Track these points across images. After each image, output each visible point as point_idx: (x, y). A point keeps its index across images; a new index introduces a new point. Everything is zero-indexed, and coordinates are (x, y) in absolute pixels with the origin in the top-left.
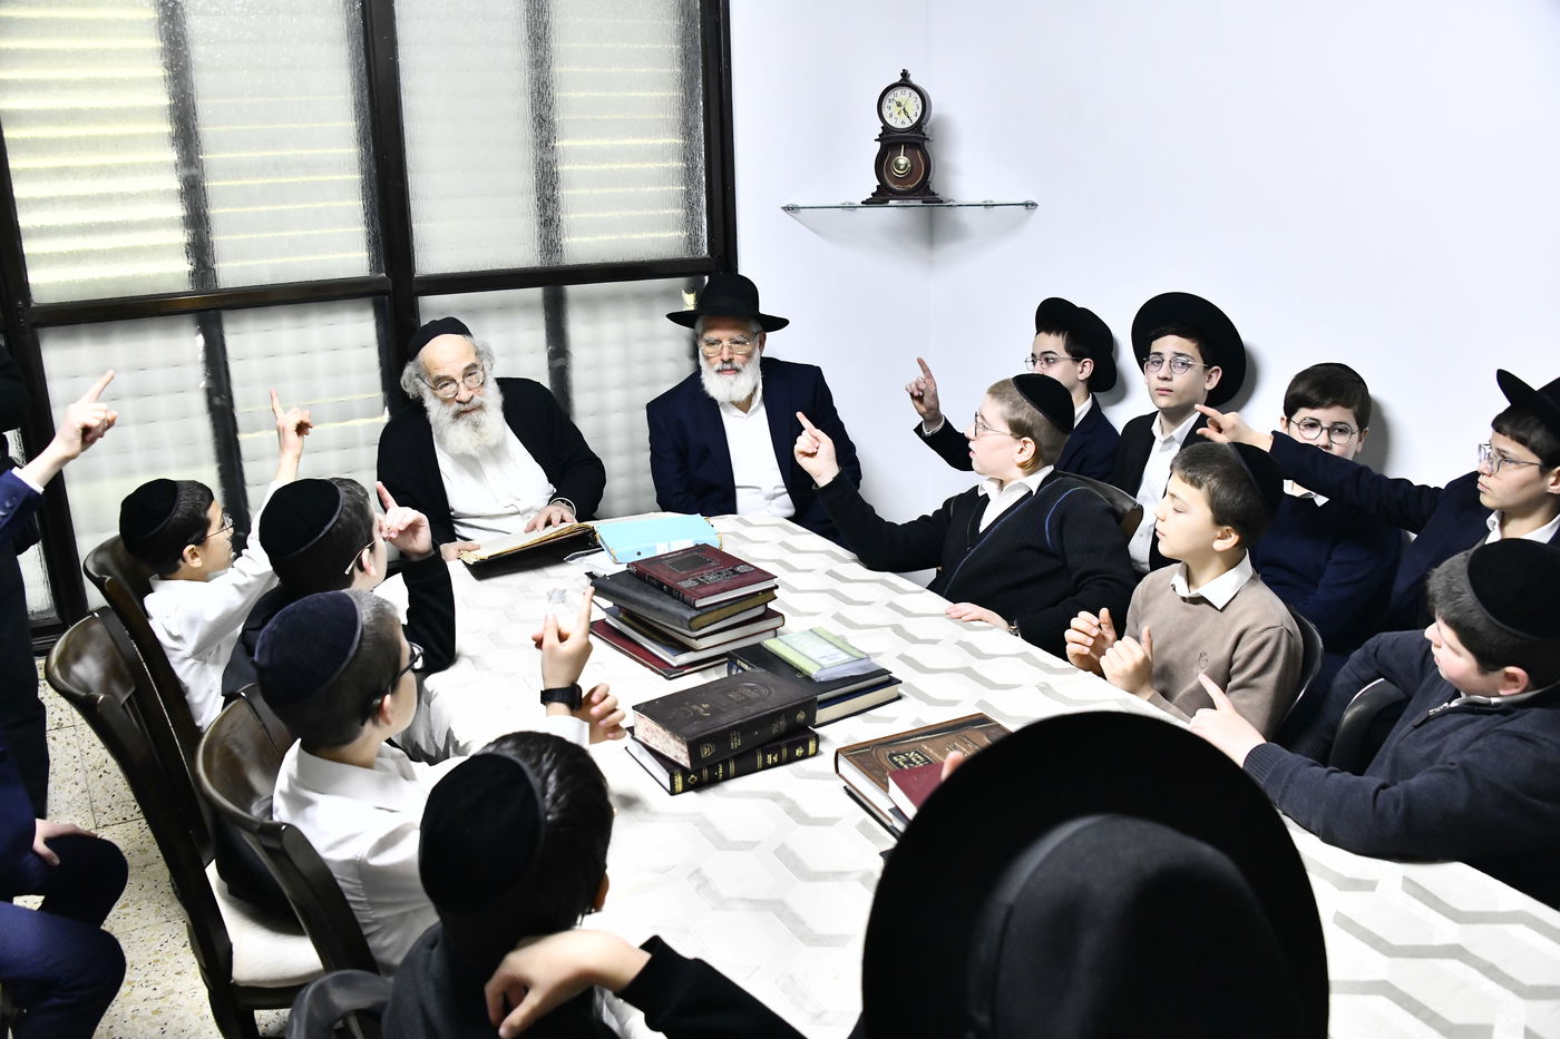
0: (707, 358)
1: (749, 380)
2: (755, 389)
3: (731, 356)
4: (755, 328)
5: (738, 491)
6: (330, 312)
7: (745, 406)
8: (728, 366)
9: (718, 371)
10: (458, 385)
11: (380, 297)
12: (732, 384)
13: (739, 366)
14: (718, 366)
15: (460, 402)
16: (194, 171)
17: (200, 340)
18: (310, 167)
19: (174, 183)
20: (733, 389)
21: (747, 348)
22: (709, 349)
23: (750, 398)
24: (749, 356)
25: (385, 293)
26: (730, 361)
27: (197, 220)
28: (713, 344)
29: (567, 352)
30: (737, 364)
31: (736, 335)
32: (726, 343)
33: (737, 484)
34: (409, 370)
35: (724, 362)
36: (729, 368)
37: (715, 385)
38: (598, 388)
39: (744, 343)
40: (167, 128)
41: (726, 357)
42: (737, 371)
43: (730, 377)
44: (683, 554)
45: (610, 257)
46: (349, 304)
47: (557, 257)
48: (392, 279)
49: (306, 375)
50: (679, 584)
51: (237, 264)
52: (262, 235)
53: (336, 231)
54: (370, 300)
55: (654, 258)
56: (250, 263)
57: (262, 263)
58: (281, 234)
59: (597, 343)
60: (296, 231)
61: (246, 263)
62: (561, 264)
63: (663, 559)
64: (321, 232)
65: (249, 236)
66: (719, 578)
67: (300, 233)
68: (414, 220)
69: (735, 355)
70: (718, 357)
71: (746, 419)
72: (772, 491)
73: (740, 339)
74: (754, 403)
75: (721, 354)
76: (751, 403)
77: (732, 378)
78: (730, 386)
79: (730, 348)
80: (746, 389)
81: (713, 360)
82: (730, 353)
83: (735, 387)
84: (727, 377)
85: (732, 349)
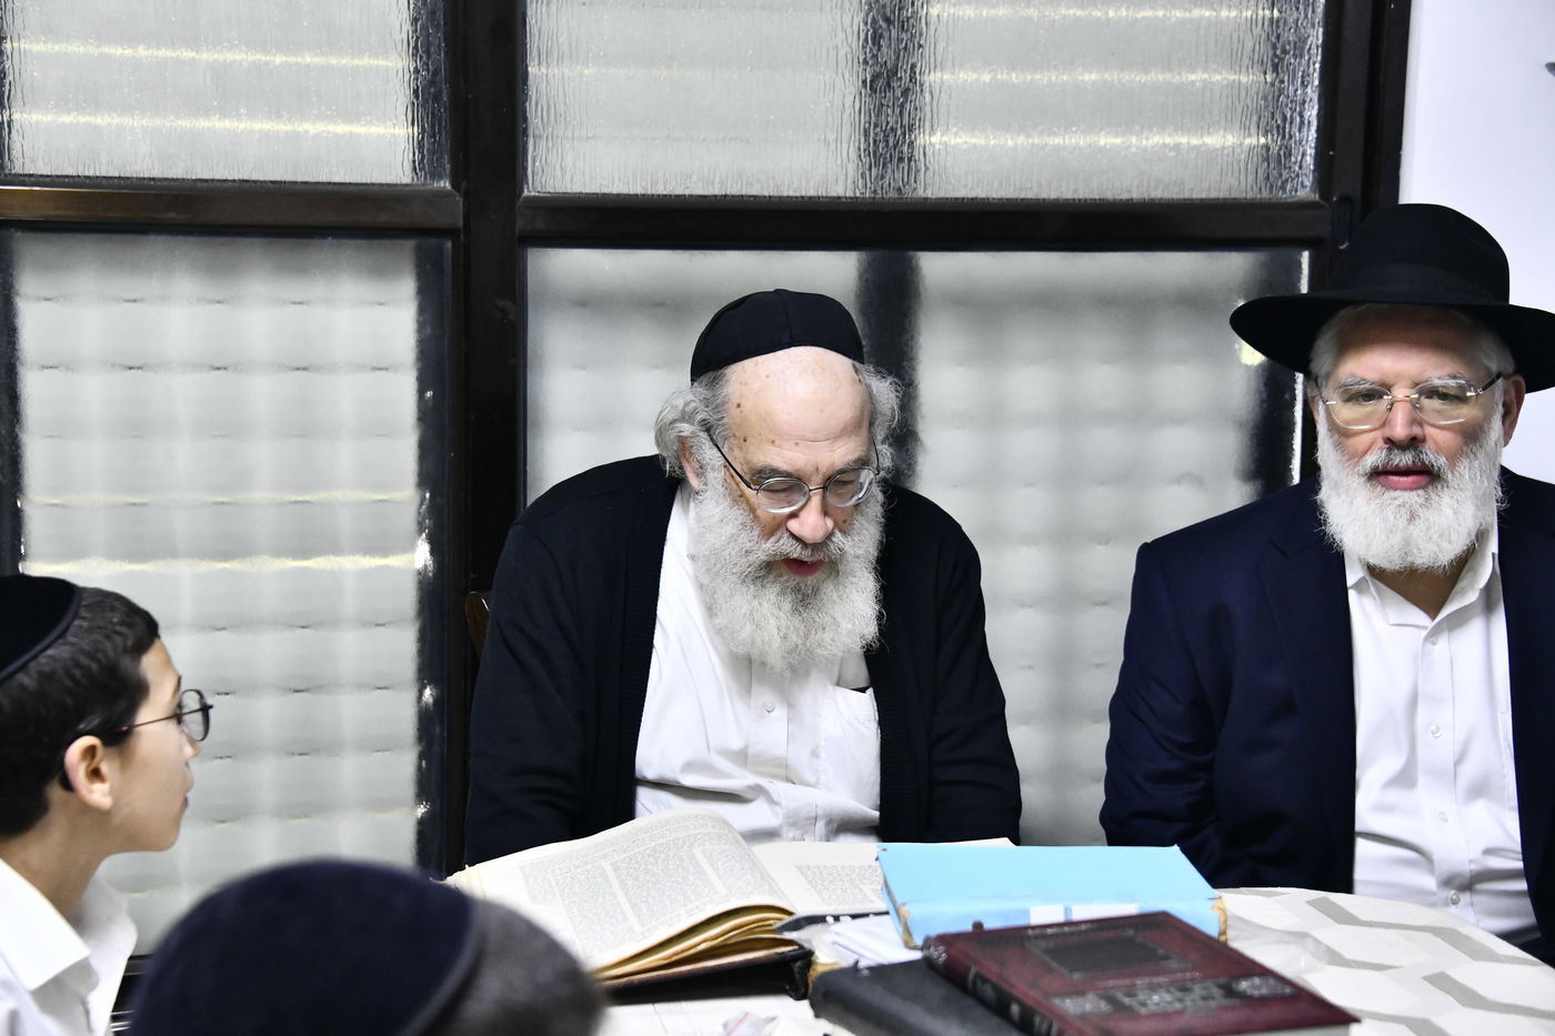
1: (1466, 512)
2: (1479, 538)
3: (1416, 431)
4: (1495, 361)
5: (1363, 848)
6: (301, 270)
8: (1403, 459)
9: (1378, 474)
11: (432, 242)
12: (1412, 517)
13: (1440, 461)
14: (1374, 458)
15: (795, 537)
20: (1417, 530)
21: (1464, 414)
22: (1346, 413)
23: (1463, 563)
24: (1470, 437)
25: (449, 232)
26: (1414, 443)
28: (1362, 395)
30: (1431, 456)
31: (1436, 369)
32: (1400, 392)
33: (1358, 827)
35: (1391, 443)
36: (1411, 469)
37: (1360, 518)
39: (1457, 397)
41: (1400, 431)
42: (1427, 476)
43: (1408, 497)
44: (1093, 930)
45: (1040, 185)
46: (350, 250)
47: (898, 175)
48: (466, 195)
49: (225, 426)
50: (1057, 1001)
51: (67, 119)
52: (142, 51)
53: (333, 61)
54: (409, 245)
55: (1158, 193)
56: (101, 120)
57: (134, 122)
58: (190, 54)
59: (991, 418)
60: (229, 50)
61: (90, 119)
62: (908, 193)
63: (1029, 938)
64: (293, 59)
65: (106, 50)
66: (1181, 1000)
67: (238, 57)
68: (535, 53)
69: (1429, 431)
70: (1378, 434)
71: (1433, 634)
72: (1471, 861)
73: (1452, 383)
74: (1472, 586)
75: (1384, 425)
76: (1459, 586)
77: (1414, 498)
78: (1402, 523)
79: (1415, 406)
80: (1454, 537)
81: (1360, 442)
82: (1414, 422)
83: (1420, 526)
84: (1397, 493)
85: (1421, 409)
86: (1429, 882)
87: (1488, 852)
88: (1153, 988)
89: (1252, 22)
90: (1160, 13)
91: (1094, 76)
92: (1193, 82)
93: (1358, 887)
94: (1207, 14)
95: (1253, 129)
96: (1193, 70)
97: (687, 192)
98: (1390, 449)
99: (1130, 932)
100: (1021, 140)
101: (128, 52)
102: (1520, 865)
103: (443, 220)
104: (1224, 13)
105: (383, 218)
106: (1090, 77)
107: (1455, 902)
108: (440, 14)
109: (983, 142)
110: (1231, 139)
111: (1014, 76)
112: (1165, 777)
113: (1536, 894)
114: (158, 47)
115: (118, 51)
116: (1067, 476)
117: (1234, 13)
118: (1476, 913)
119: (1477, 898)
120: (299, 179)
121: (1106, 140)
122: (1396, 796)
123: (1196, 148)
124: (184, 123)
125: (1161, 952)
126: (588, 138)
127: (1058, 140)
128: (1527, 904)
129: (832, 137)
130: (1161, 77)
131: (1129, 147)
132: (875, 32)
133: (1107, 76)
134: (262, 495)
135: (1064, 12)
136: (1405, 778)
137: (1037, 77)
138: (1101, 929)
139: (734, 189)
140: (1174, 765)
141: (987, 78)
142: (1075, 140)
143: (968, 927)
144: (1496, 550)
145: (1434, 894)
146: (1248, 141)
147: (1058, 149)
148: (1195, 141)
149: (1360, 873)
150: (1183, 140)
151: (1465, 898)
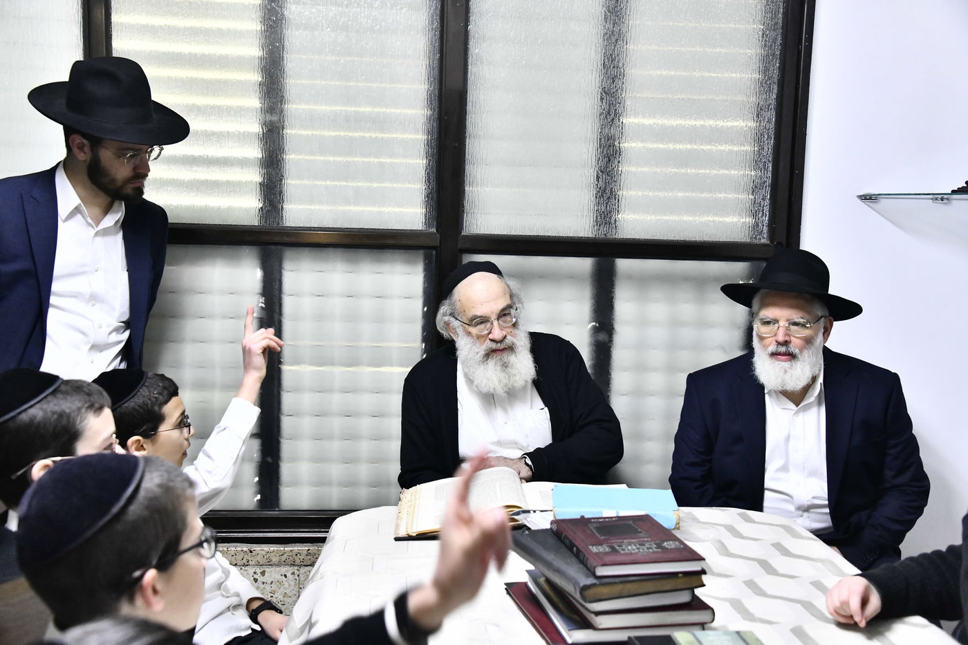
0: (761, 338)
1: (806, 369)
2: (814, 379)
3: (787, 338)
4: (819, 311)
5: (767, 494)
6: (381, 261)
7: (797, 397)
8: (783, 349)
9: (774, 355)
10: (492, 323)
11: (429, 251)
12: (786, 372)
13: (797, 351)
14: (772, 348)
15: (492, 340)
16: (275, 118)
17: (259, 274)
18: (379, 123)
19: (256, 128)
20: (787, 377)
21: (806, 333)
22: (764, 329)
23: (806, 389)
24: (808, 341)
25: (434, 248)
26: (786, 343)
27: (273, 163)
28: (768, 323)
29: (613, 328)
30: (793, 348)
31: (796, 316)
32: (782, 323)
33: (765, 487)
34: (444, 309)
35: (779, 343)
36: (785, 353)
37: (767, 370)
38: (640, 368)
39: (803, 326)
40: (256, 77)
41: (781, 338)
42: (792, 356)
43: (784, 364)
44: (617, 521)
45: (660, 235)
46: (398, 255)
47: (605, 229)
48: (441, 234)
49: (352, 318)
50: (590, 547)
51: (301, 207)
52: (328, 183)
53: (395, 185)
54: (421, 252)
55: (706, 239)
56: (312, 207)
57: (325, 208)
58: (345, 183)
59: (643, 322)
60: (358, 182)
61: (309, 207)
62: (609, 236)
63: (591, 522)
64: (381, 185)
65: (316, 182)
66: (638, 549)
67: (361, 184)
68: (468, 183)
69: (792, 339)
70: (773, 339)
71: (797, 413)
72: (808, 501)
73: (802, 320)
74: (812, 395)
75: (775, 335)
76: (807, 395)
77: (786, 365)
78: (782, 374)
79: (787, 329)
80: (802, 379)
81: (767, 341)
82: (786, 335)
83: (788, 375)
84: (780, 363)
85: (789, 330)
86: (792, 508)
87: (814, 498)
88: (630, 544)
89: (744, 175)
90: (708, 171)
91: (682, 194)
92: (720, 197)
93: (765, 509)
94: (726, 172)
95: (744, 216)
96: (720, 193)
97: (524, 234)
98: (777, 345)
99: (631, 522)
100: (653, 217)
101: (323, 183)
102: (827, 502)
103: (433, 244)
104: (733, 172)
105: (410, 242)
106: (680, 194)
107: (801, 516)
108: (435, 169)
109: (638, 218)
110: (735, 219)
111: (651, 193)
112: (693, 464)
113: (833, 514)
114: (334, 181)
115: (319, 183)
116: (673, 346)
117: (736, 172)
118: (810, 520)
119: (810, 515)
120: (381, 228)
121: (685, 218)
122: (781, 475)
123: (721, 222)
124: (342, 208)
125: (640, 530)
126: (486, 214)
127: (668, 218)
128: (829, 518)
129: (580, 214)
130: (708, 195)
131: (695, 221)
132: (597, 176)
133: (686, 194)
134: (364, 344)
135: (670, 170)
136: (784, 468)
137: (660, 194)
138: (620, 520)
139: (541, 233)
140: (698, 460)
141: (640, 193)
142: (676, 218)
143: (579, 517)
144: (822, 382)
145: (793, 513)
146: (742, 220)
147: (667, 221)
148: (721, 219)
149: (766, 504)
150: (717, 219)
151: (806, 514)
